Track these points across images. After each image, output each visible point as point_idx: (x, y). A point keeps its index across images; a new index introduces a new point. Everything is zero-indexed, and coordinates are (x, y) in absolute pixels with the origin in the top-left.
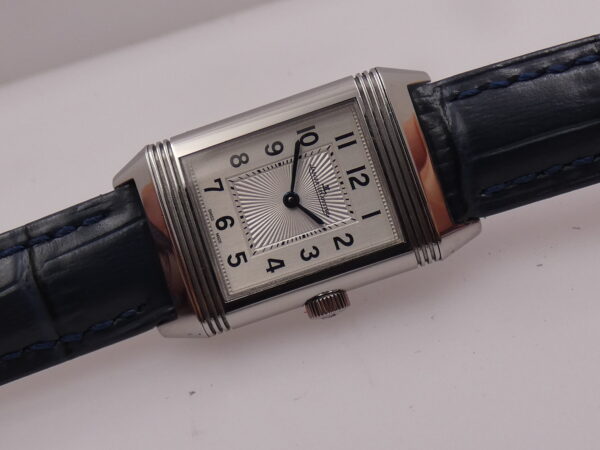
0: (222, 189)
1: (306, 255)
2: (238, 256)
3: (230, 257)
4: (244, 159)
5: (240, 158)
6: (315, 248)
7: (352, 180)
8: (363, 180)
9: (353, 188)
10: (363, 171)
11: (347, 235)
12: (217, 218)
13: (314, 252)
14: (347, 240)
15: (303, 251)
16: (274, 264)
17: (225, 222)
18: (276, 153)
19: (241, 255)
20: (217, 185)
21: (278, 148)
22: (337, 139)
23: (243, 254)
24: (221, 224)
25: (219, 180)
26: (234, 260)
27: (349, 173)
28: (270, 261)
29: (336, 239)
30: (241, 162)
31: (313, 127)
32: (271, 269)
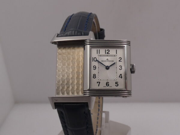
0: (100, 82)
1: (121, 69)
2: (116, 84)
3: (116, 86)
4: (94, 75)
5: (94, 76)
6: (120, 66)
7: (107, 53)
8: (108, 51)
9: (109, 54)
10: (106, 50)
11: (119, 58)
12: (106, 86)
13: (121, 67)
14: (120, 59)
15: (120, 69)
16: (121, 76)
17: (107, 84)
18: (96, 68)
19: (116, 83)
20: (98, 83)
21: (95, 67)
22: (97, 53)
23: (116, 82)
24: (108, 85)
25: (97, 82)
26: (117, 85)
27: (106, 53)
28: (119, 77)
29: (119, 61)
30: (95, 76)
31: (93, 58)
32: (121, 77)
